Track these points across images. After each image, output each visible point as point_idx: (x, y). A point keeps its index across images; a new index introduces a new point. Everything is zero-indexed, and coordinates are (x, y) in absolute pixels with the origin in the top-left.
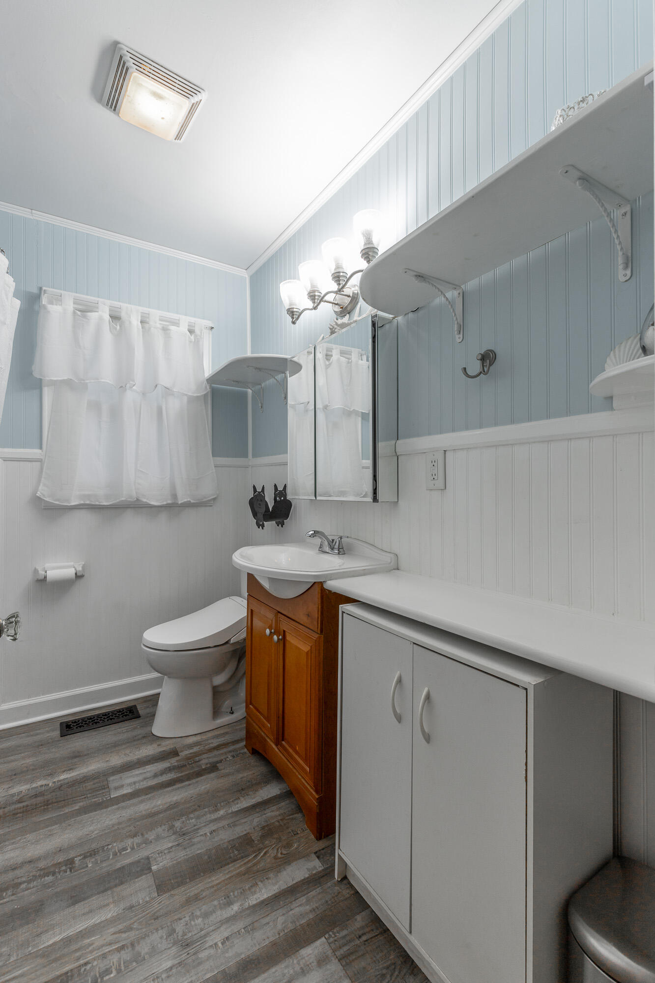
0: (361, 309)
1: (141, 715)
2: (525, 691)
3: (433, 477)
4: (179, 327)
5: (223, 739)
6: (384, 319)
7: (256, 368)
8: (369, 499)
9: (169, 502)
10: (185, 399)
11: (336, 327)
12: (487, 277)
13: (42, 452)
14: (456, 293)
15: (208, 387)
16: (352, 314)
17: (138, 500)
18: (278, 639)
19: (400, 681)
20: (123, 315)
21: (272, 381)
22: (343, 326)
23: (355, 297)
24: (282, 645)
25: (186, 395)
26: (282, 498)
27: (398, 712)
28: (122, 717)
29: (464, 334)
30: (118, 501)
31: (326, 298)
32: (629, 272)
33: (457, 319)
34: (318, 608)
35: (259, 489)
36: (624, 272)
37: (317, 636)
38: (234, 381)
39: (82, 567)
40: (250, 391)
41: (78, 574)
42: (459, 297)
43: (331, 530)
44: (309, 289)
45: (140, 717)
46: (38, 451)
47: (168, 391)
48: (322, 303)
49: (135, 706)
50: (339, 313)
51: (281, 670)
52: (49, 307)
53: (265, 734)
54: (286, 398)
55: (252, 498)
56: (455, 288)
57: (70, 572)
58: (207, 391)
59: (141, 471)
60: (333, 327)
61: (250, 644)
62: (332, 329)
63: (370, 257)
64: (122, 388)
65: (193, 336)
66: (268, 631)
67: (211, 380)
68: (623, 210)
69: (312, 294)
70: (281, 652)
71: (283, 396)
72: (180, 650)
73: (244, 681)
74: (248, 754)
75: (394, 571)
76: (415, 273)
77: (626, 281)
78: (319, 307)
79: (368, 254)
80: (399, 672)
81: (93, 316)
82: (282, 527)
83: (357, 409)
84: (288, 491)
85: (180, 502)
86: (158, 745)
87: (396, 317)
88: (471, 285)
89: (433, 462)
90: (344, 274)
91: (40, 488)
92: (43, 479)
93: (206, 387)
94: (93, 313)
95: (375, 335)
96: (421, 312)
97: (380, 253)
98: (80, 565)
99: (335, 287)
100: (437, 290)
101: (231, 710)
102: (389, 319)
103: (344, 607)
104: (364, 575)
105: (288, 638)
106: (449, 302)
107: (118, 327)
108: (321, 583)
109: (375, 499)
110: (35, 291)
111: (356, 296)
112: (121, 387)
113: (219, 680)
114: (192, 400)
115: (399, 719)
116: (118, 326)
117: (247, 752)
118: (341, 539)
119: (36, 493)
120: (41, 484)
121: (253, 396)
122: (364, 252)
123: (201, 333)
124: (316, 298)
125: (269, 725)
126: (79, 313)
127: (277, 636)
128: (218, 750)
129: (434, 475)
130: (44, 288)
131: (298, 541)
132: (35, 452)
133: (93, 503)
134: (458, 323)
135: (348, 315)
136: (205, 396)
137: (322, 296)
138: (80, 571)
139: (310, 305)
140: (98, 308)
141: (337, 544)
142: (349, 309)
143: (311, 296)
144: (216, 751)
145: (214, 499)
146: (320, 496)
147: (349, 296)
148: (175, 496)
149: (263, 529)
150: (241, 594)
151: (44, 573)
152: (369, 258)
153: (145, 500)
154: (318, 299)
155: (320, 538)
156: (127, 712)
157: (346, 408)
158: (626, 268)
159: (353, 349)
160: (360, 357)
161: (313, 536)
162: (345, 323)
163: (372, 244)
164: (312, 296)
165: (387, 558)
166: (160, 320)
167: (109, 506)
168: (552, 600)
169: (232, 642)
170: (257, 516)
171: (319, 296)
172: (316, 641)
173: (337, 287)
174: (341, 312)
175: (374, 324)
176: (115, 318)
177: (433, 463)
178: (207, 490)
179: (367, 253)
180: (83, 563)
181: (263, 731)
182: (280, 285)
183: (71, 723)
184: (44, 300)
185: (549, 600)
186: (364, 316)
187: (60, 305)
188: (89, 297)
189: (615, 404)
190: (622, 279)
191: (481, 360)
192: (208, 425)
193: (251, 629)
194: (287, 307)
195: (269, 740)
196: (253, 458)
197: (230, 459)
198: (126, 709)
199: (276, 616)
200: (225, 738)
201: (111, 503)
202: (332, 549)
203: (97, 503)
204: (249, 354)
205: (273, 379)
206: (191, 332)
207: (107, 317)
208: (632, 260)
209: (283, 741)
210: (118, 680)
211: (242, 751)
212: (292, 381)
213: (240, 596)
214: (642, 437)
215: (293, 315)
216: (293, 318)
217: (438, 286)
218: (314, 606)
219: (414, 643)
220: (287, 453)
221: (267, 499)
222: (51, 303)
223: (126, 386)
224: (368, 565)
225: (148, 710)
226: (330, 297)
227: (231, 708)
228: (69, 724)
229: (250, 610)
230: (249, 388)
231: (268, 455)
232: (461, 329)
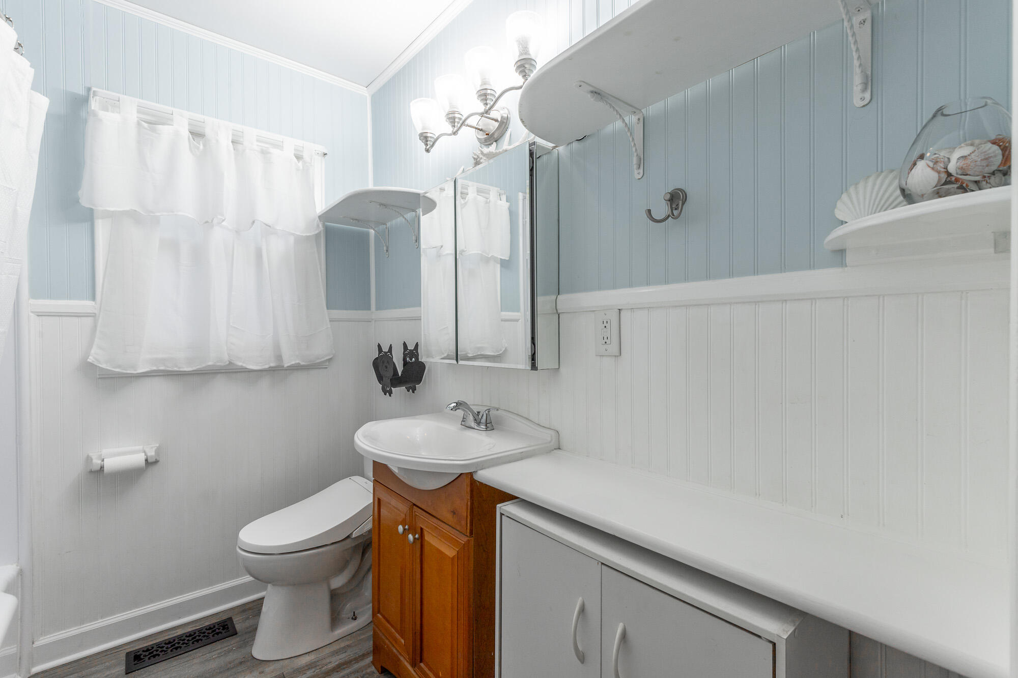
0: (512, 136)
1: (238, 632)
2: (771, 646)
3: (604, 341)
4: (283, 150)
5: (343, 655)
6: (543, 148)
7: (381, 204)
8: (525, 365)
9: (272, 365)
10: (292, 240)
11: (481, 156)
12: (674, 100)
13: (96, 304)
14: (634, 119)
15: (321, 226)
16: (500, 142)
17: (230, 363)
18: (415, 539)
19: (583, 610)
20: (208, 131)
21: (400, 220)
22: (490, 156)
23: (503, 122)
24: (418, 545)
25: (293, 234)
26: (413, 359)
27: (580, 648)
28: (213, 636)
29: (645, 170)
30: (204, 365)
31: (469, 122)
32: (867, 95)
33: (636, 150)
34: (467, 504)
35: (385, 349)
36: (861, 95)
37: (466, 539)
38: (353, 219)
39: (155, 452)
40: (372, 232)
41: (150, 460)
42: (638, 123)
43: (476, 399)
44: (448, 109)
45: (236, 634)
46: (90, 303)
47: (269, 229)
48: (464, 127)
49: (230, 619)
50: (484, 141)
51: (418, 576)
52: (101, 114)
53: (398, 651)
54: (417, 240)
55: (376, 359)
56: (635, 112)
57: (138, 459)
58: (320, 230)
59: (234, 327)
60: (478, 157)
61: (377, 540)
62: (477, 159)
63: (527, 71)
64: (208, 224)
65: (301, 162)
66: (401, 528)
67: (325, 217)
68: (861, 17)
69: (451, 116)
70: (418, 554)
71: (414, 238)
72: (286, 552)
73: (370, 577)
74: (377, 674)
75: (555, 451)
76: (592, 89)
77: (864, 106)
78: (459, 132)
79: (524, 66)
80: (581, 598)
81: (165, 131)
82: (413, 392)
83: (495, 255)
84: (421, 351)
85: (286, 365)
86: (261, 673)
87: (556, 147)
88: (653, 110)
89: (605, 322)
90: (492, 92)
91: (93, 351)
92: (96, 340)
93: (318, 226)
94: (166, 127)
95: (533, 167)
96: (588, 142)
97: (539, 66)
98: (152, 448)
99: (481, 108)
100: (615, 113)
101: (354, 615)
102: (548, 149)
103: (503, 507)
104: (522, 459)
105: (427, 537)
106: (629, 129)
107: (201, 147)
108: (471, 474)
109: (534, 367)
110: (81, 92)
111: (505, 121)
112: (207, 222)
113: (338, 582)
114: (299, 240)
115: (582, 658)
116: (201, 144)
117: (376, 671)
118: (489, 412)
119: (88, 358)
120: (94, 347)
121: (376, 237)
122: (519, 64)
123: (311, 159)
124: (456, 121)
125: (403, 642)
126: (146, 125)
127: (412, 535)
128: (337, 672)
129: (605, 338)
130: (94, 89)
131: (434, 410)
132: (85, 305)
133: (170, 369)
134: (637, 155)
135: (495, 143)
136: (317, 236)
137: (463, 119)
138: (152, 457)
139: (449, 129)
140: (172, 120)
141: (484, 417)
142: (496, 136)
143: (449, 118)
144: (335, 673)
145: (330, 360)
146: (461, 360)
147: (496, 120)
148: (279, 357)
149: (390, 396)
150: (364, 474)
151: (99, 462)
152: (525, 71)
153: (240, 364)
154: (458, 123)
155: (464, 410)
156: (219, 629)
157: (484, 254)
158: (864, 90)
159: (491, 188)
160: (499, 197)
161: (455, 409)
162: (492, 152)
163: (529, 54)
164: (452, 120)
165: (547, 436)
166: (257, 141)
167: (190, 373)
168: (760, 495)
169: (354, 536)
170: (382, 380)
171: (460, 119)
172: (464, 544)
173: (484, 107)
174: (486, 140)
175: (531, 154)
176: (197, 134)
177: (605, 324)
178: (320, 350)
179: (522, 66)
180: (158, 445)
181: (395, 647)
182: (411, 104)
183: (141, 652)
184: (94, 104)
185: (756, 494)
186: (517, 144)
187: (117, 112)
188: (157, 105)
189: (849, 258)
190: (858, 103)
191: (669, 200)
192: (321, 272)
193: (378, 519)
194: (420, 131)
195: (402, 658)
196: (376, 310)
197: (349, 312)
198: (219, 623)
199: (411, 510)
200: (347, 654)
201: (194, 368)
202: (479, 423)
203: (176, 369)
204: (371, 186)
205: (402, 218)
206: (299, 157)
207: (185, 133)
208: (872, 80)
209: (421, 662)
210: (208, 587)
211: (368, 671)
212: (426, 220)
213: (363, 475)
214: (884, 300)
215: (427, 141)
216: (427, 145)
217: (617, 109)
218: (462, 503)
219: (602, 564)
220: (420, 306)
221: (394, 360)
222: (105, 109)
223: (212, 221)
224: (524, 446)
225: (248, 624)
226: (473, 121)
227: (354, 613)
228: (138, 653)
229: (376, 499)
230: (372, 228)
231: (395, 308)
232: (642, 162)
